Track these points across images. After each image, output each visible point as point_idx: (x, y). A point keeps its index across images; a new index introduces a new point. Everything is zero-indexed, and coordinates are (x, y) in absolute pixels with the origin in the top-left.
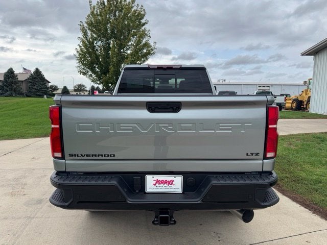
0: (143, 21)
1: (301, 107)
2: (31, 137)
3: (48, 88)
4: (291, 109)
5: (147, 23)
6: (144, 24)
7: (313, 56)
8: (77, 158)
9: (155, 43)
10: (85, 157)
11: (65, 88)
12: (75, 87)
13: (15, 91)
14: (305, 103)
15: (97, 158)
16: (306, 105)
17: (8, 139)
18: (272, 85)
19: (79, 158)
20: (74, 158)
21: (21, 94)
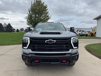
0: (47, 9)
1: (93, 35)
2: (16, 45)
3: (12, 29)
4: (90, 36)
6: (47, 10)
11: (18, 29)
12: (20, 29)
13: (2, 30)
14: (94, 34)
16: (94, 35)
17: (8, 45)
18: (81, 29)
21: (4, 31)
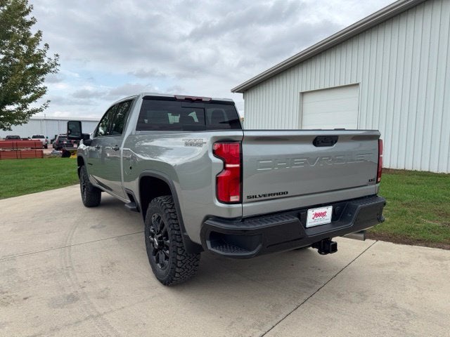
5: (33, 23)
7: (242, 94)
8: (255, 199)
9: (57, 55)
10: (263, 198)
15: (273, 197)
19: (257, 199)
20: (252, 200)
